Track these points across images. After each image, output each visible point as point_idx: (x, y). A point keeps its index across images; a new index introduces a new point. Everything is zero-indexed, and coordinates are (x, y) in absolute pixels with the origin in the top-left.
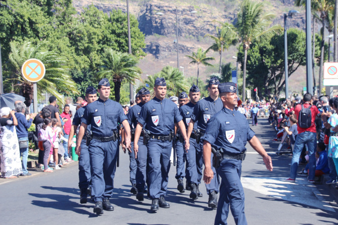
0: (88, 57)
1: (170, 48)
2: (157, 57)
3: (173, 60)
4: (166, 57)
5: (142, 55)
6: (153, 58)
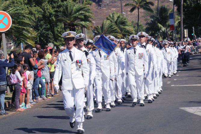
0: (41, 8)
2: (100, 5)
4: (107, 4)
5: (88, 4)
6: (96, 6)
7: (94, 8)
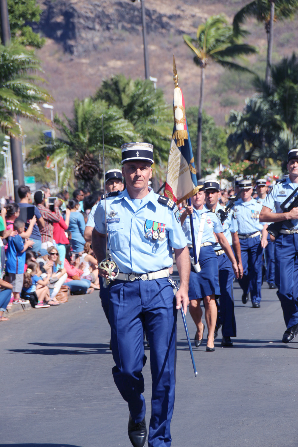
1: (107, 21)
2: (69, 49)
3: (119, 56)
4: (95, 47)
6: (57, 51)
7: (49, 59)
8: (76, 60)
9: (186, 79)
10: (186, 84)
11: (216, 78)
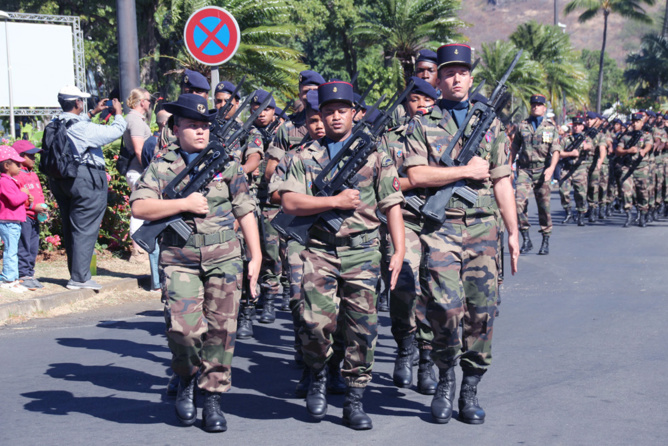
2: (492, 1)
8: (498, 10)
9: (593, 26)
10: (593, 30)
11: (619, 25)
